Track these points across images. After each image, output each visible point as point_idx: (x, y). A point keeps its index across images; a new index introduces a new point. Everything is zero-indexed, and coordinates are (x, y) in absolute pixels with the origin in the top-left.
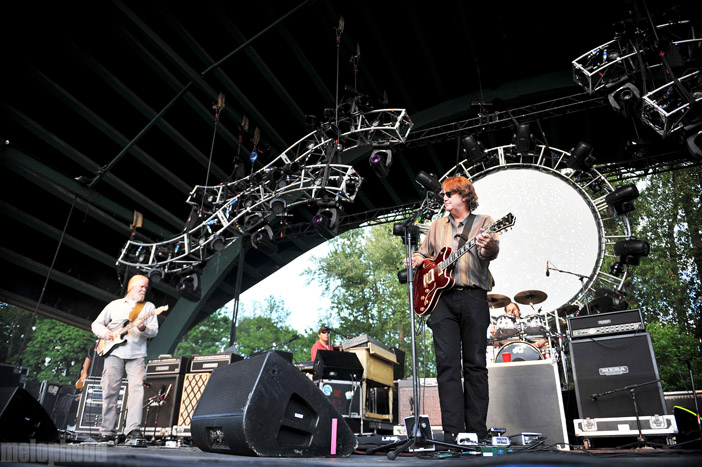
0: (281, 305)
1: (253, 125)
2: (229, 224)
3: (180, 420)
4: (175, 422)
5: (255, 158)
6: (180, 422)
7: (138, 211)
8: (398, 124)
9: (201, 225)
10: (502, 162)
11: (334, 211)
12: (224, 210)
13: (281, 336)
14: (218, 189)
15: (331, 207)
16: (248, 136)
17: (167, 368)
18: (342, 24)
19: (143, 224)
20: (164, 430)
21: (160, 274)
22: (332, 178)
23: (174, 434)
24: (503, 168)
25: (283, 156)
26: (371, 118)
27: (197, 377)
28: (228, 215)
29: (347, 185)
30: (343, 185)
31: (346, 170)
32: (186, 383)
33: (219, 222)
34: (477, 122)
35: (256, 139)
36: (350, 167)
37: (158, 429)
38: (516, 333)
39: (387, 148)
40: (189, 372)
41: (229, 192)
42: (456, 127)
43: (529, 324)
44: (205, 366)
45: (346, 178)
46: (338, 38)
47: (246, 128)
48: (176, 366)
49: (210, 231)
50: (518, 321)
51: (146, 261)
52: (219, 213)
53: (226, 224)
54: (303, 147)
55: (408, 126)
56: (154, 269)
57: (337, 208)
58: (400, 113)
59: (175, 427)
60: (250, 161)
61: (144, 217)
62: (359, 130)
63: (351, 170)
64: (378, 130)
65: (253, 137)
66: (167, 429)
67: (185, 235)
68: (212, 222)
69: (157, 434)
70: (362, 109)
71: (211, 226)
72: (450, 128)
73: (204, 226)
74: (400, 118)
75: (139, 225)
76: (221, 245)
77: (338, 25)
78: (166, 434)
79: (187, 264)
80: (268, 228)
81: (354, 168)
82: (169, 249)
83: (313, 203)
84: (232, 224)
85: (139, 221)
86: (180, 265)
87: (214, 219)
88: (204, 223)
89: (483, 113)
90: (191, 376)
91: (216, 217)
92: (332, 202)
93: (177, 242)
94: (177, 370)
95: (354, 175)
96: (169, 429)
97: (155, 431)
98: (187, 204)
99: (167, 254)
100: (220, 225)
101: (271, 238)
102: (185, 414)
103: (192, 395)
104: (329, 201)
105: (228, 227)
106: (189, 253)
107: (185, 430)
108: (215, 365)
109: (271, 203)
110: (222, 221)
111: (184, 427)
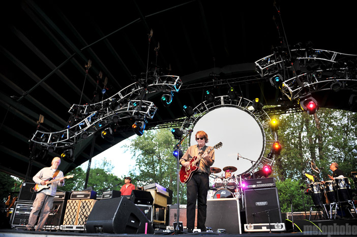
0: (110, 162)
1: (104, 76)
3: (64, 222)
4: (62, 223)
5: (104, 92)
6: (64, 224)
7: (42, 114)
8: (175, 83)
9: (76, 125)
10: (222, 103)
11: (143, 122)
12: (88, 119)
13: (109, 179)
14: (85, 107)
15: (142, 120)
16: (102, 81)
17: (58, 197)
18: (152, 32)
19: (44, 121)
20: (56, 227)
21: (53, 148)
22: (143, 106)
23: (61, 229)
24: (223, 106)
25: (119, 93)
26: (163, 79)
27: (74, 202)
28: (90, 121)
29: (150, 111)
30: (148, 111)
31: (150, 104)
32: (68, 205)
33: (85, 124)
34: (212, 83)
35: (106, 83)
36: (152, 103)
38: (223, 185)
39: (170, 93)
40: (69, 199)
41: (91, 109)
42: (202, 85)
43: (228, 181)
44: (78, 196)
45: (149, 107)
46: (149, 39)
47: (101, 77)
48: (63, 196)
49: (81, 128)
50: (224, 179)
51: (46, 141)
52: (86, 120)
53: (89, 126)
54: (129, 90)
55: (180, 84)
56: (50, 146)
57: (145, 122)
58: (177, 78)
59: (61, 226)
60: (102, 93)
61: (45, 118)
62: (157, 84)
63: (152, 104)
64: (166, 85)
65: (104, 81)
67: (68, 130)
68: (82, 124)
70: (159, 74)
71: (81, 126)
72: (200, 85)
73: (78, 126)
74: (176, 80)
75: (42, 121)
76: (86, 135)
77: (150, 33)
78: (57, 229)
79: (67, 144)
80: (110, 129)
81: (154, 103)
82: (58, 136)
83: (133, 118)
84: (92, 126)
85: (42, 119)
86: (64, 144)
87: (83, 122)
88: (78, 124)
89: (215, 80)
90: (70, 201)
91: (84, 122)
92: (142, 118)
93: (63, 132)
94: (63, 198)
95: (153, 106)
96: (58, 227)
97: (51, 228)
98: (69, 113)
99: (57, 138)
100: (86, 126)
101: (111, 133)
102: (67, 220)
103: (71, 210)
104: (141, 118)
105: (90, 127)
106: (69, 139)
107: (67, 227)
108: (83, 196)
109: (112, 117)
110: (87, 124)
111: (66, 226)
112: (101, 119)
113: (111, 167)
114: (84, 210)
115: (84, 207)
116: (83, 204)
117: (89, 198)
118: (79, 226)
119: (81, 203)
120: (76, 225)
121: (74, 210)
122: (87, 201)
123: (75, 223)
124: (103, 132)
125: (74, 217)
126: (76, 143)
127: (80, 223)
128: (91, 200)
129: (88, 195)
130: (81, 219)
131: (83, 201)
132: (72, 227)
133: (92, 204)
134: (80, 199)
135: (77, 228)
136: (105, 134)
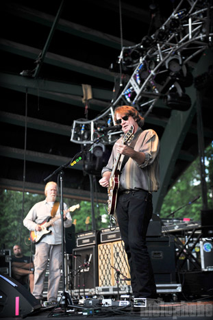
3: (100, 281)
4: (97, 284)
6: (100, 284)
7: (85, 83)
9: (120, 97)
17: (88, 241)
19: (93, 95)
20: (90, 291)
23: (97, 293)
27: (105, 247)
28: (139, 82)
32: (100, 252)
33: (133, 89)
37: (86, 290)
40: (100, 243)
44: (109, 237)
48: (93, 238)
49: (129, 100)
52: (132, 81)
53: (138, 91)
59: (97, 288)
61: (92, 88)
67: (111, 109)
68: (128, 91)
69: (86, 294)
71: (129, 95)
75: (90, 97)
80: (177, 85)
84: (142, 90)
85: (88, 93)
87: (129, 88)
88: (123, 94)
90: (101, 246)
91: (131, 85)
94: (94, 243)
96: (93, 290)
97: (84, 292)
101: (181, 95)
102: (102, 277)
103: (104, 262)
105: (141, 93)
107: (103, 290)
108: (114, 236)
109: (167, 62)
110: (135, 89)
112: (152, 72)
114: (118, 260)
115: (118, 255)
116: (116, 249)
119: (113, 248)
121: (108, 261)
122: (120, 243)
123: (111, 283)
125: (110, 272)
131: (116, 244)
134: (112, 242)
135: (114, 290)
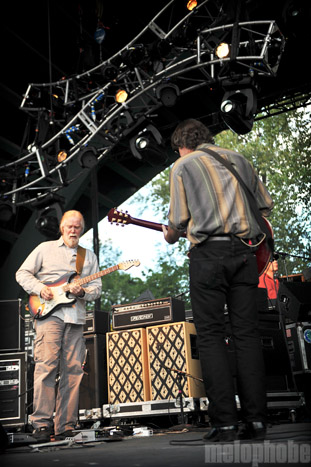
2: (98, 129)
3: (111, 394)
5: (102, 38)
6: (111, 399)
9: (57, 135)
11: (249, 92)
12: (88, 111)
14: (64, 85)
15: (243, 87)
20: (89, 413)
21: (8, 208)
25: (152, 25)
27: (125, 335)
28: (94, 117)
29: (269, 51)
30: (264, 51)
32: (110, 345)
33: (83, 127)
35: (100, 10)
36: (272, 22)
37: (82, 412)
40: (111, 330)
41: (82, 88)
44: (135, 318)
45: (266, 41)
49: (72, 141)
52: (81, 115)
53: (94, 130)
57: (253, 89)
59: (105, 406)
60: (95, 43)
63: (273, 27)
65: (95, 7)
66: (95, 410)
67: (37, 152)
68: (72, 129)
69: (81, 419)
71: (72, 135)
73: (63, 137)
76: (91, 158)
78: (95, 417)
79: (43, 192)
80: (153, 129)
83: (216, 85)
84: (102, 129)
86: (33, 194)
87: (73, 125)
88: (61, 132)
90: (115, 335)
92: (246, 80)
93: (25, 162)
95: (276, 34)
96: (97, 410)
98: (22, 111)
99: (12, 181)
100: (84, 131)
101: (160, 142)
102: (117, 388)
103: (122, 361)
104: (241, 78)
105: (98, 133)
106: (48, 175)
107: (123, 409)
108: (148, 316)
110: (88, 126)
111: (118, 405)
113: (112, 256)
114: (162, 356)
115: (161, 346)
116: (156, 338)
117: (168, 318)
118: (159, 401)
119: (149, 336)
120: (149, 399)
121: (132, 360)
122: (166, 328)
123: (143, 394)
124: (138, 140)
125: (138, 377)
126: (65, 185)
127: (158, 392)
128: (177, 326)
129: (165, 312)
130: (158, 380)
131: (155, 329)
132: (139, 408)
133: (183, 334)
134: (144, 327)
135: (154, 407)
136: (143, 145)
